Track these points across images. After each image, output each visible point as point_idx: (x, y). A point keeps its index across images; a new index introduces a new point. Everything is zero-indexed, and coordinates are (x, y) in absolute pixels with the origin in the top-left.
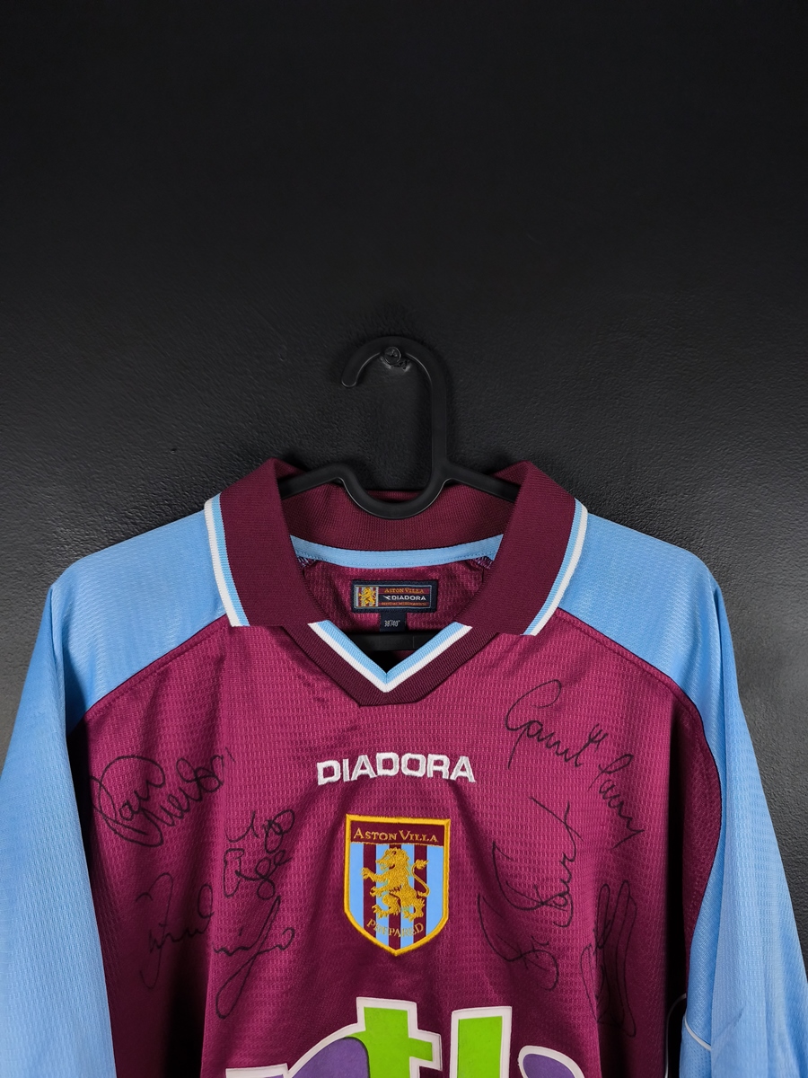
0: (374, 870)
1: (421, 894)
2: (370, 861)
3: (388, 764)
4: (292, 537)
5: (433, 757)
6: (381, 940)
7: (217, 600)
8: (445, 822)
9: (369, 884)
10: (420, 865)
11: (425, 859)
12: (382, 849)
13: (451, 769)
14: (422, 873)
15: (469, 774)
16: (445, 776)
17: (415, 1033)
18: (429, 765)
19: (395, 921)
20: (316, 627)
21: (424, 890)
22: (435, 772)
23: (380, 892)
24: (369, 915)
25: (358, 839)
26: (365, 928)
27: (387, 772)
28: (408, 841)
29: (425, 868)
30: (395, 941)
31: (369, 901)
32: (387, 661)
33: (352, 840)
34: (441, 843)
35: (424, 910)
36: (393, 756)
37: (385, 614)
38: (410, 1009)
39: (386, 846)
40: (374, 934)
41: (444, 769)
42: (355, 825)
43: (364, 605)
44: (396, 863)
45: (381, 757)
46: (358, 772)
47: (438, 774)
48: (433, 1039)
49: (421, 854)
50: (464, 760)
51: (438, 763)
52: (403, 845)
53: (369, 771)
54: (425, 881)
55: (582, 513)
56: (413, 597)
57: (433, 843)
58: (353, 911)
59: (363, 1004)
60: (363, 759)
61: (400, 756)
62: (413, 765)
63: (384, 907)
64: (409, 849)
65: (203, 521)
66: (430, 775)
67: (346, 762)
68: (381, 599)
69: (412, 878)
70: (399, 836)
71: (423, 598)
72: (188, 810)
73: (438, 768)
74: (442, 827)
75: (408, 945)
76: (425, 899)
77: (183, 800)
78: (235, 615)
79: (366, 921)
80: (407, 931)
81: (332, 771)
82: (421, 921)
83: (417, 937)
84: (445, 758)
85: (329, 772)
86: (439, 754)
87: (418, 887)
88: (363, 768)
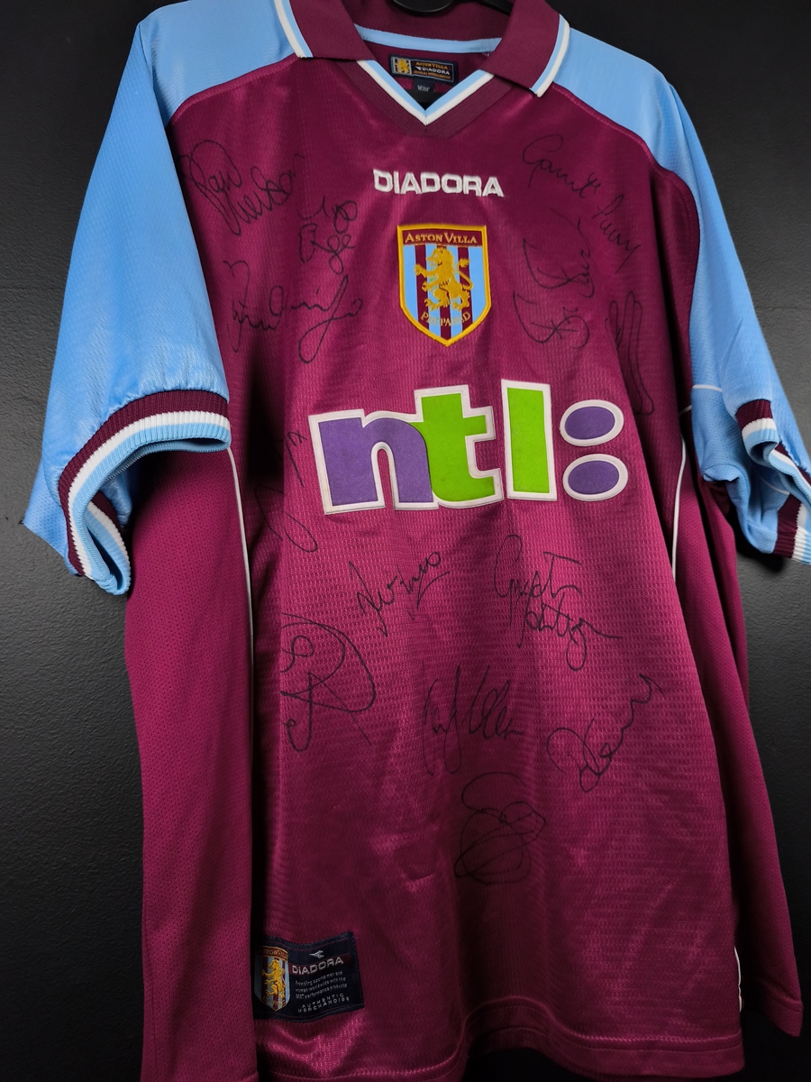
0: (424, 265)
1: (465, 287)
2: (421, 258)
3: (431, 182)
5: (467, 179)
6: (434, 333)
8: (482, 228)
9: (421, 280)
10: (463, 263)
11: (467, 257)
12: (431, 249)
13: (483, 189)
14: (465, 270)
15: (499, 191)
16: (478, 194)
17: (468, 411)
18: (465, 184)
19: (445, 312)
20: (363, 64)
21: (468, 284)
22: (470, 191)
23: (430, 287)
24: (422, 308)
25: (410, 242)
26: (420, 320)
27: (430, 189)
28: (452, 243)
29: (468, 267)
30: (446, 332)
31: (422, 296)
33: (404, 243)
34: (479, 243)
35: (470, 300)
36: (435, 177)
37: (418, 79)
38: (463, 391)
39: (434, 246)
40: (427, 326)
41: (477, 188)
42: (405, 232)
43: (400, 71)
44: (442, 258)
45: (424, 176)
46: (406, 187)
47: (473, 192)
48: (486, 413)
49: (463, 254)
50: (493, 181)
51: (472, 183)
52: (448, 246)
53: (415, 188)
54: (468, 276)
55: (564, 26)
56: (439, 72)
57: (473, 244)
58: (409, 305)
59: (420, 395)
61: (441, 178)
62: (452, 184)
63: (435, 300)
64: (453, 250)
66: (467, 192)
67: (396, 174)
68: (414, 68)
69: (457, 274)
70: (444, 237)
71: (448, 73)
73: (472, 188)
74: (480, 232)
75: (458, 334)
76: (469, 291)
77: (258, 206)
78: (301, 49)
79: (420, 314)
80: (456, 320)
81: (387, 182)
82: (467, 310)
83: (466, 325)
84: (478, 180)
85: (383, 181)
86: (472, 174)
87: (463, 281)
88: (410, 184)
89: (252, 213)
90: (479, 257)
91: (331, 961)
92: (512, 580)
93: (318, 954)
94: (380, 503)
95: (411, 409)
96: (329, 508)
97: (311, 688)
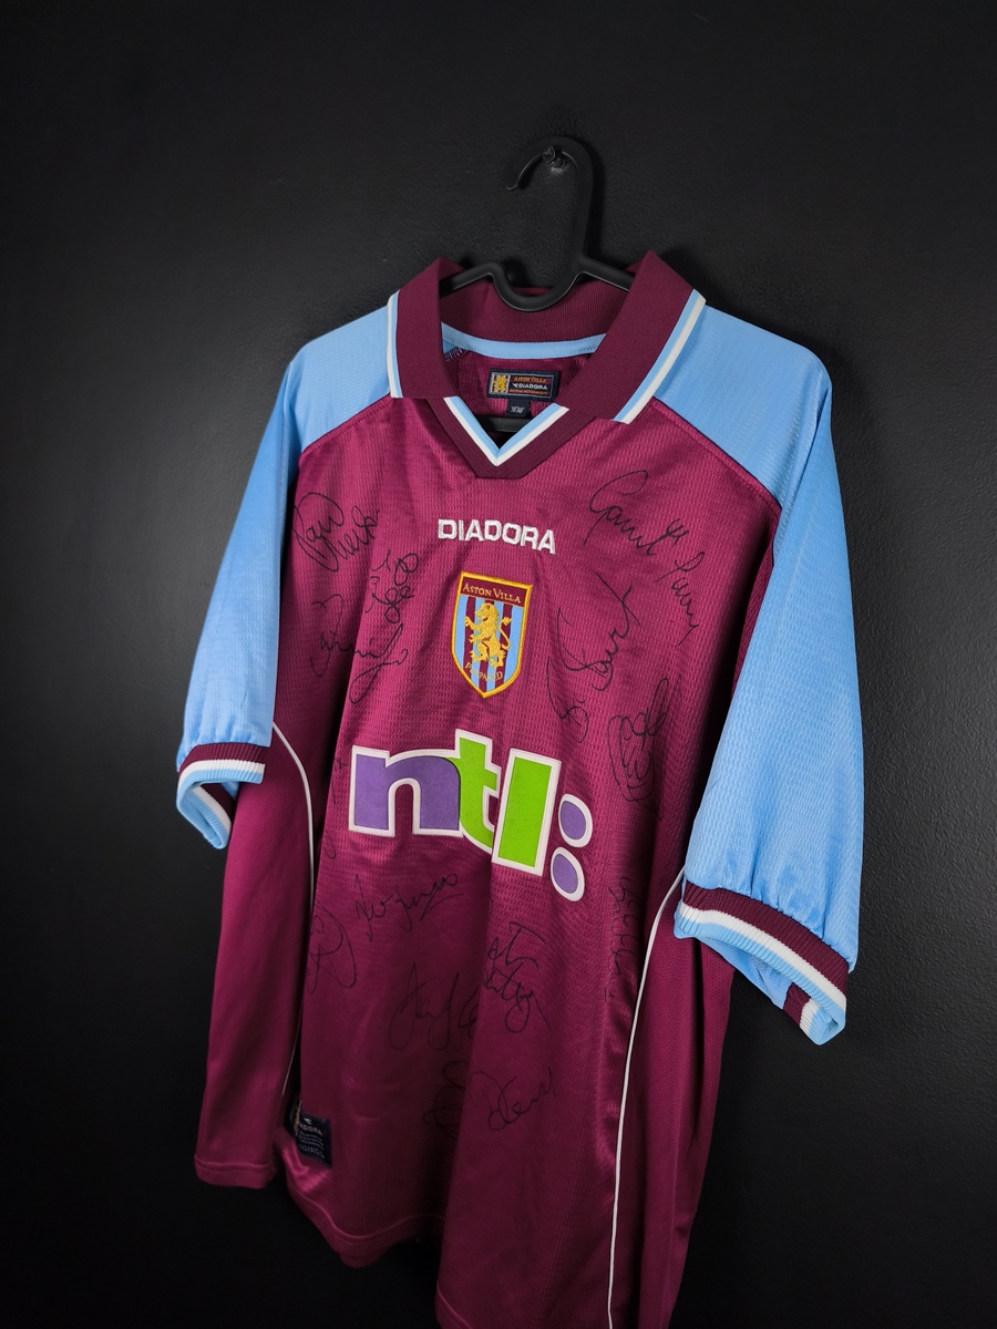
0: (473, 620)
1: (504, 647)
2: (471, 613)
3: (493, 530)
4: (443, 325)
5: (527, 529)
6: (474, 682)
7: (386, 380)
8: (528, 588)
9: (469, 631)
10: (506, 621)
11: (510, 617)
12: (480, 603)
13: (539, 541)
14: (506, 629)
15: (553, 548)
16: (534, 547)
17: (489, 765)
18: (524, 535)
19: (484, 666)
20: (448, 401)
21: (506, 644)
22: (527, 542)
23: (474, 639)
24: (468, 658)
25: (466, 592)
26: (464, 669)
27: (491, 538)
28: (499, 599)
29: (509, 625)
30: (483, 684)
31: (469, 647)
33: (462, 592)
34: (522, 604)
35: (505, 660)
36: (496, 523)
37: (512, 400)
38: (488, 743)
39: (484, 599)
40: (470, 675)
41: (534, 540)
42: (466, 579)
43: (496, 391)
45: (488, 523)
46: (470, 535)
47: (529, 544)
48: (496, 770)
49: (507, 612)
50: (550, 534)
51: (530, 534)
52: (496, 602)
53: (478, 535)
54: (509, 636)
55: (696, 303)
56: (538, 386)
57: (516, 603)
59: (460, 734)
60: (475, 523)
61: (503, 526)
62: (512, 533)
63: (478, 653)
65: (387, 310)
66: (523, 544)
67: (461, 523)
68: (511, 386)
69: (499, 632)
70: (493, 593)
71: (546, 389)
72: (358, 549)
73: (529, 539)
74: (526, 590)
75: (491, 691)
76: (506, 651)
77: (355, 540)
78: (395, 392)
79: (465, 664)
80: (491, 678)
81: (451, 529)
82: (501, 669)
83: (499, 683)
84: (534, 530)
85: (447, 529)
86: (530, 525)
87: (503, 641)
88: (475, 531)
89: (350, 550)
90: (520, 616)
91: (316, 1129)
93: (307, 1120)
94: (390, 832)
96: (352, 825)
97: (320, 955)
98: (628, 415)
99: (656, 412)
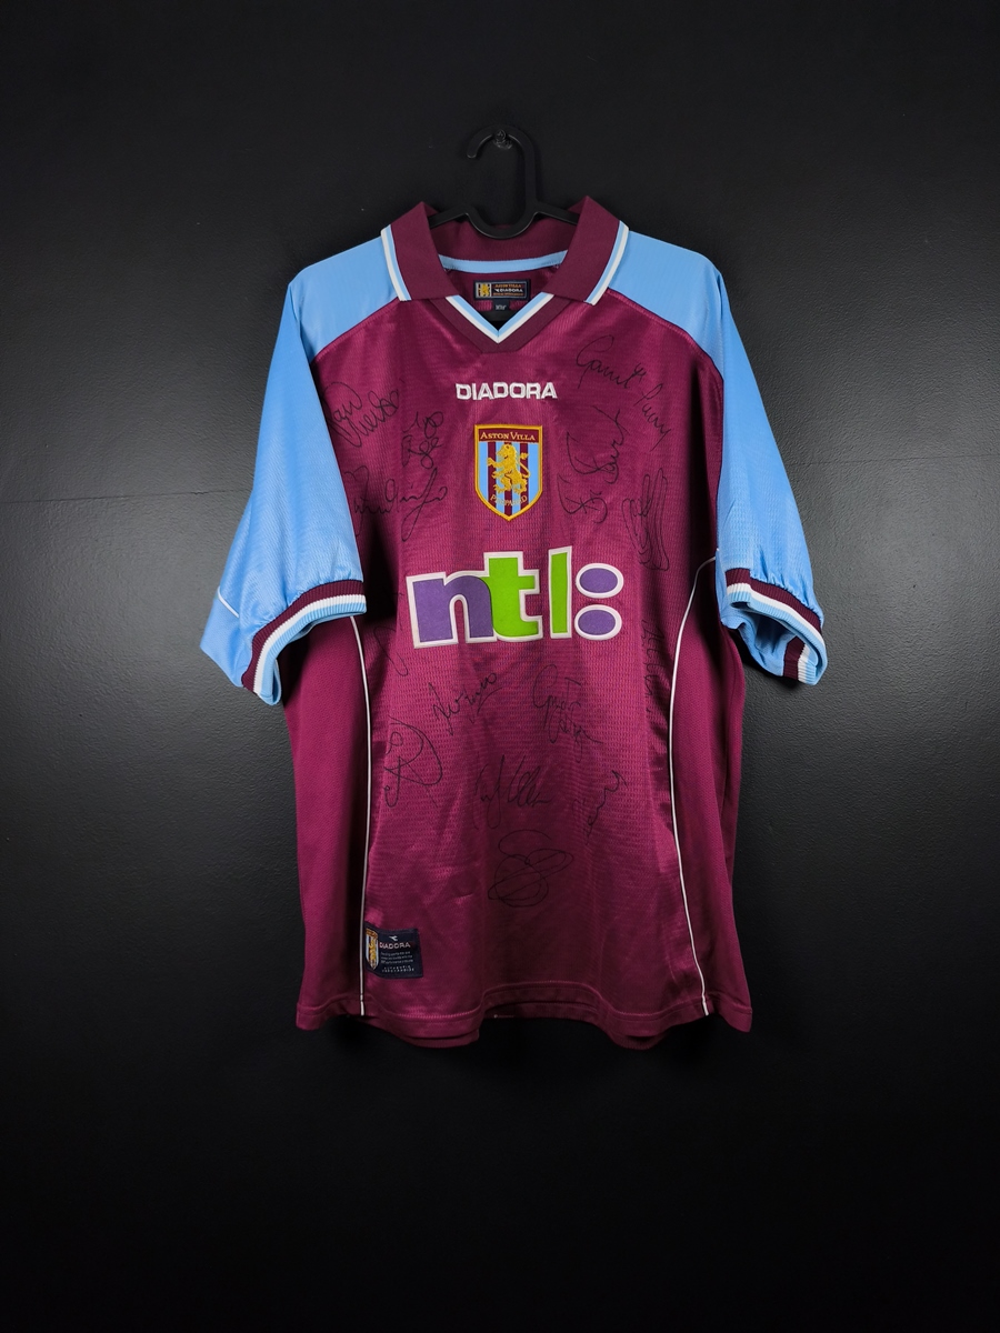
0: (494, 458)
1: (525, 476)
2: (492, 453)
3: (501, 390)
5: (529, 385)
6: (499, 510)
7: (391, 288)
8: (540, 428)
9: (491, 470)
10: (523, 456)
11: (527, 451)
12: (499, 445)
13: (541, 393)
14: (525, 462)
15: (554, 395)
16: (538, 397)
17: (522, 572)
18: (529, 390)
19: (508, 495)
20: (451, 299)
21: (527, 474)
22: (531, 395)
23: (498, 475)
24: (492, 491)
25: (484, 439)
26: (489, 501)
27: (500, 396)
28: (516, 440)
29: (527, 459)
30: (508, 510)
31: (492, 482)
32: (498, 325)
33: (480, 439)
34: (537, 441)
35: (527, 486)
36: (504, 385)
37: (495, 301)
38: (519, 555)
39: (502, 443)
40: (494, 505)
41: (537, 392)
42: (481, 431)
43: (482, 295)
44: (509, 453)
45: (496, 385)
46: (482, 395)
47: (533, 396)
48: (535, 573)
49: (524, 449)
50: (550, 385)
51: (533, 389)
52: (513, 443)
53: (489, 395)
54: (527, 466)
55: (624, 230)
56: (513, 290)
57: (532, 441)
58: (482, 489)
59: (488, 556)
60: (485, 386)
61: (509, 386)
62: (518, 390)
63: (500, 488)
64: (516, 446)
65: (381, 242)
66: (529, 397)
67: (474, 385)
68: (493, 291)
69: (517, 465)
70: (510, 436)
71: (524, 291)
72: (377, 426)
73: (533, 392)
74: (537, 431)
75: (517, 512)
76: (527, 479)
77: (373, 419)
78: (403, 294)
79: (490, 497)
80: (516, 502)
81: (467, 392)
82: (525, 494)
83: (523, 506)
84: (537, 385)
85: (464, 392)
86: (533, 382)
87: (523, 471)
88: (485, 392)
89: (370, 428)
90: (535, 450)
91: (402, 945)
92: (550, 697)
93: (394, 938)
94: (455, 639)
95: (482, 568)
96: (417, 644)
97: (400, 766)
98: (594, 299)
99: (611, 297)
